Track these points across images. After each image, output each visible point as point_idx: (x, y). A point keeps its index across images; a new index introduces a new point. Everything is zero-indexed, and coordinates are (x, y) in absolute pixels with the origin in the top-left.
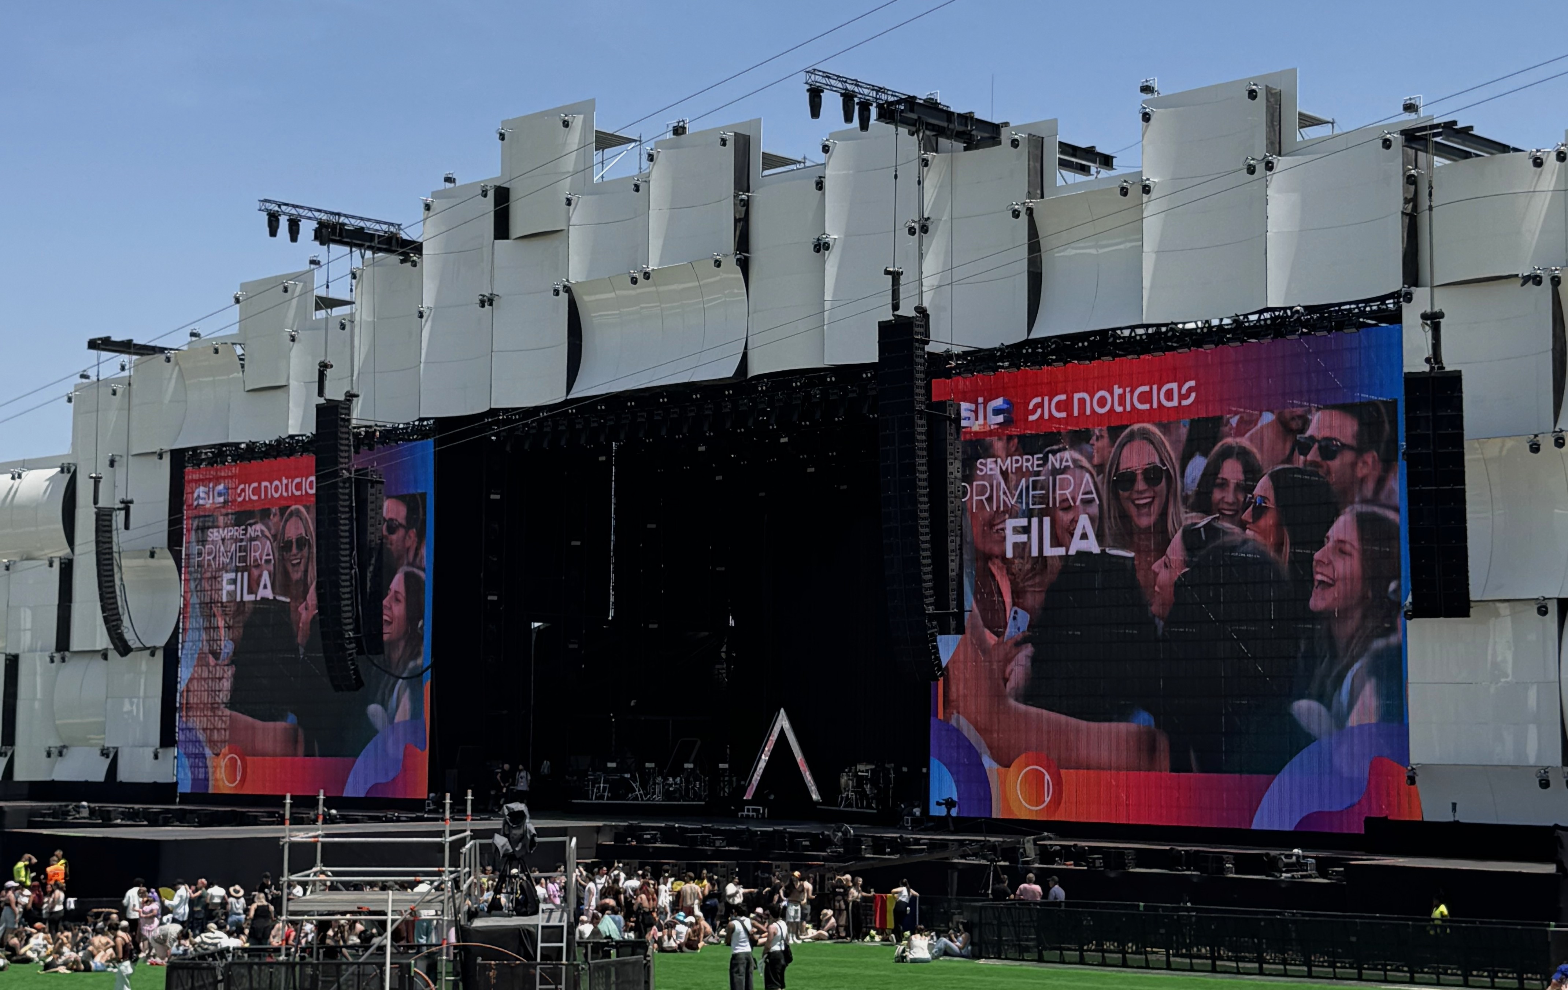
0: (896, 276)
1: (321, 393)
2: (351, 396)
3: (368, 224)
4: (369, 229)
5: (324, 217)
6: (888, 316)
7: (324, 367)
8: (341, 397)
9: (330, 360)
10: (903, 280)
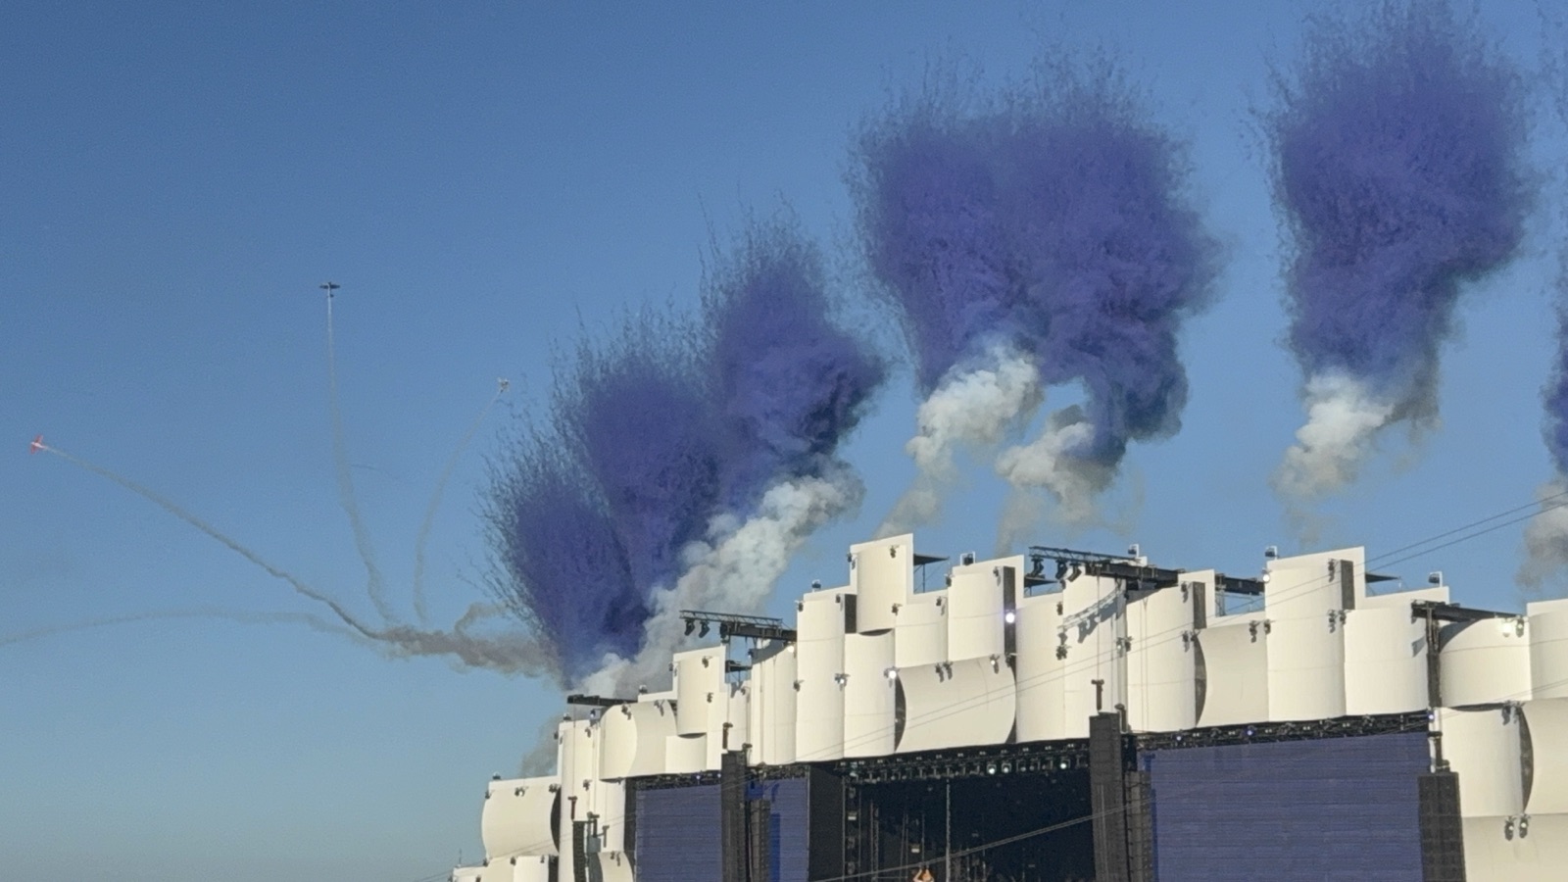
0: (1099, 684)
1: (725, 745)
2: (747, 746)
3: (758, 621)
4: (758, 624)
5: (725, 619)
6: (1095, 713)
7: (727, 726)
8: (739, 748)
9: (731, 721)
10: (1104, 687)
